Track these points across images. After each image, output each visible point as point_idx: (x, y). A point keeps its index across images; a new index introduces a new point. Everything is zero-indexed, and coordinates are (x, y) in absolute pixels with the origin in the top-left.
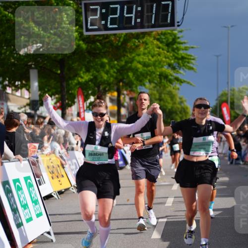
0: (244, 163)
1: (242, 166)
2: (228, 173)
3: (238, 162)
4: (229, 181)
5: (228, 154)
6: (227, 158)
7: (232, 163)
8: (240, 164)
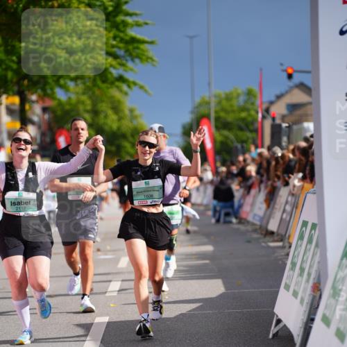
3: (228, 219)
4: (214, 251)
6: (210, 213)
7: (218, 221)
8: (231, 222)
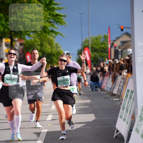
0: (101, 90)
1: (100, 92)
2: (90, 97)
6: (89, 87)
7: (92, 90)
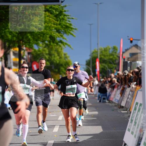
0: (108, 101)
2: (98, 108)
3: (104, 101)
4: (98, 114)
5: (98, 95)
7: (100, 101)
